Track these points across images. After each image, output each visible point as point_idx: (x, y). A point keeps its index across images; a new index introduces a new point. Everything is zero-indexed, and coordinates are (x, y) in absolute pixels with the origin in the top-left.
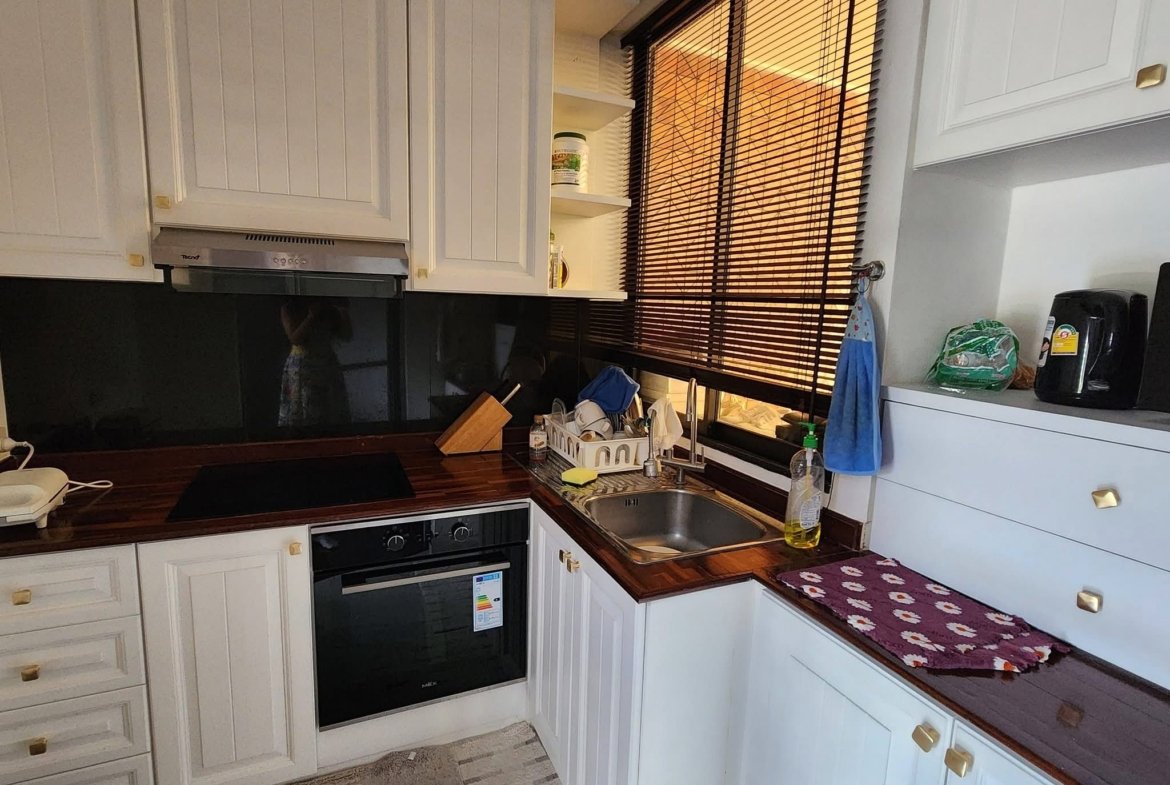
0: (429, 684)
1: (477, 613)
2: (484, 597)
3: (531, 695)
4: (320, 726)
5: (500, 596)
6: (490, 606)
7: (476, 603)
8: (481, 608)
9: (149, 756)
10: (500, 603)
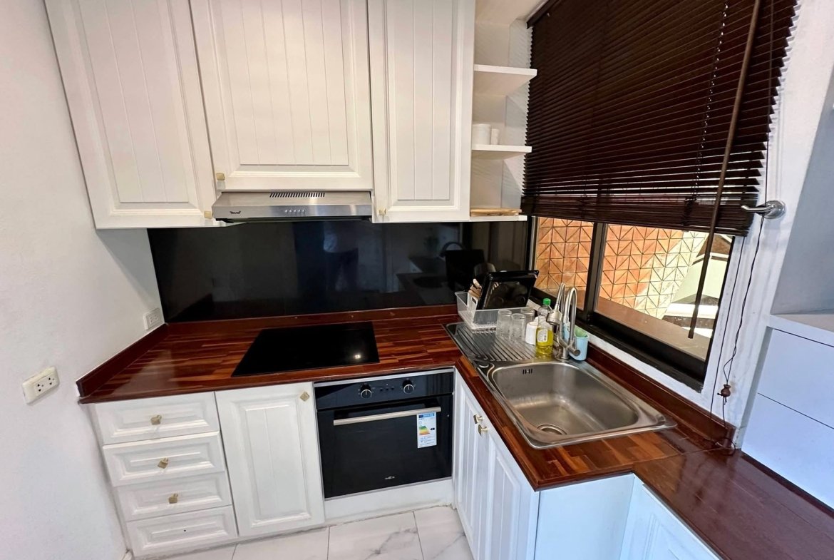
0: (390, 478)
1: (419, 437)
2: (424, 427)
3: (455, 487)
4: (325, 497)
5: (435, 426)
6: (428, 433)
7: (419, 431)
8: (421, 434)
9: (232, 507)
10: (435, 432)
